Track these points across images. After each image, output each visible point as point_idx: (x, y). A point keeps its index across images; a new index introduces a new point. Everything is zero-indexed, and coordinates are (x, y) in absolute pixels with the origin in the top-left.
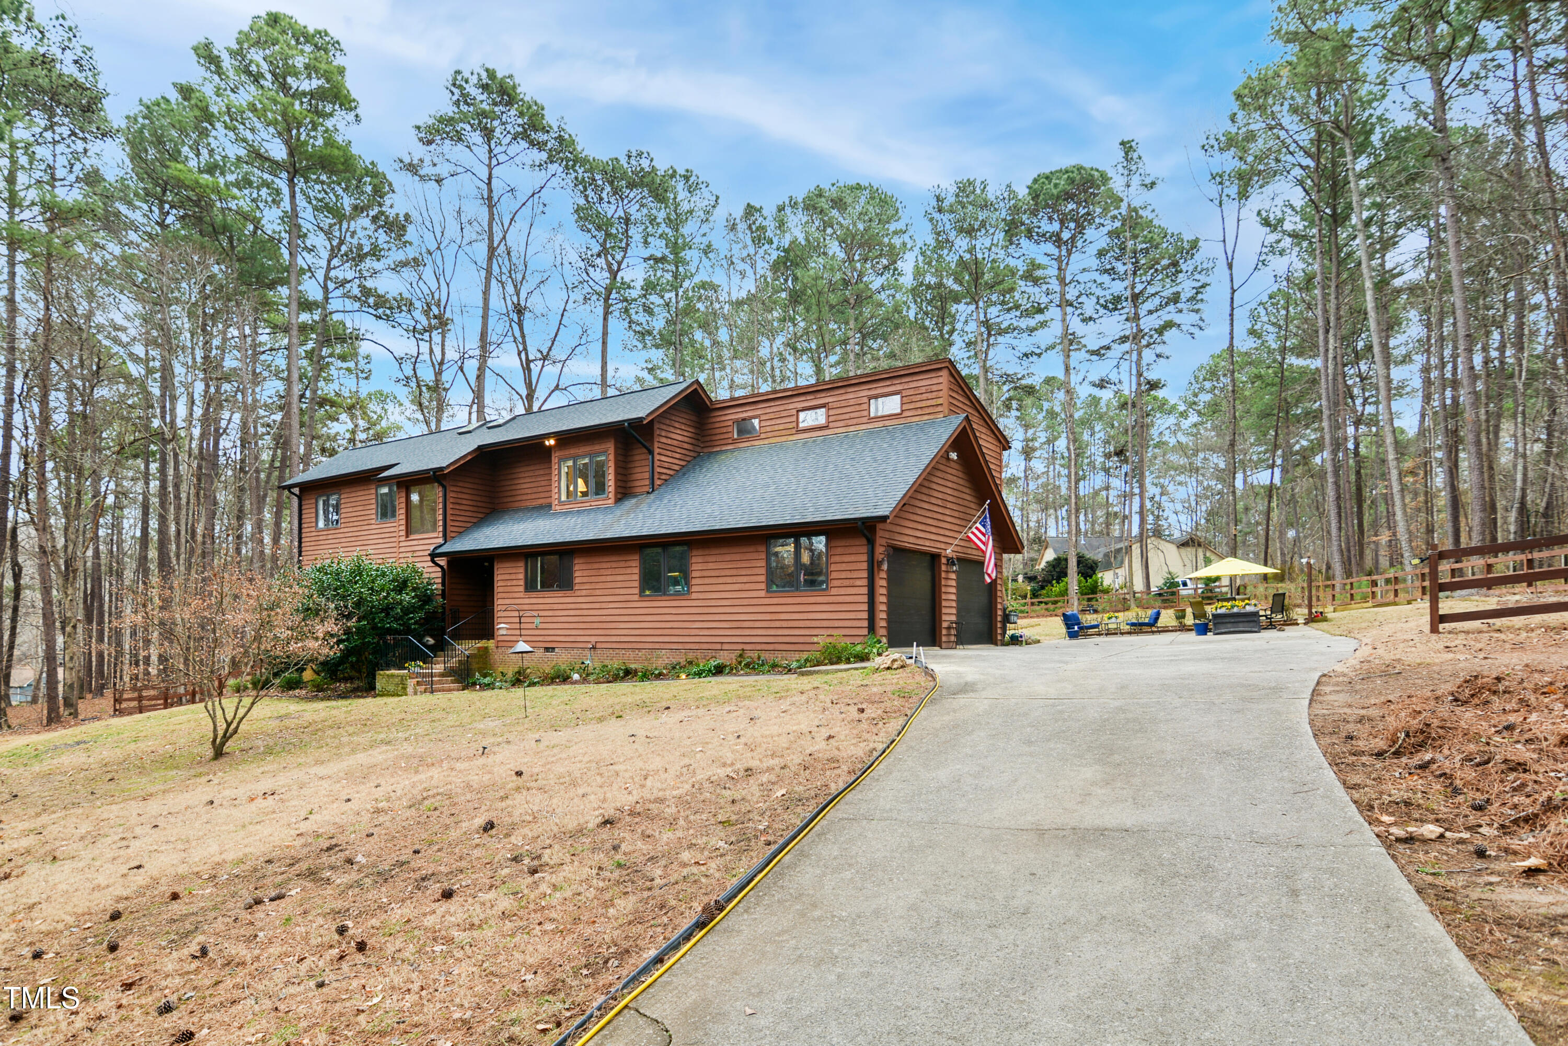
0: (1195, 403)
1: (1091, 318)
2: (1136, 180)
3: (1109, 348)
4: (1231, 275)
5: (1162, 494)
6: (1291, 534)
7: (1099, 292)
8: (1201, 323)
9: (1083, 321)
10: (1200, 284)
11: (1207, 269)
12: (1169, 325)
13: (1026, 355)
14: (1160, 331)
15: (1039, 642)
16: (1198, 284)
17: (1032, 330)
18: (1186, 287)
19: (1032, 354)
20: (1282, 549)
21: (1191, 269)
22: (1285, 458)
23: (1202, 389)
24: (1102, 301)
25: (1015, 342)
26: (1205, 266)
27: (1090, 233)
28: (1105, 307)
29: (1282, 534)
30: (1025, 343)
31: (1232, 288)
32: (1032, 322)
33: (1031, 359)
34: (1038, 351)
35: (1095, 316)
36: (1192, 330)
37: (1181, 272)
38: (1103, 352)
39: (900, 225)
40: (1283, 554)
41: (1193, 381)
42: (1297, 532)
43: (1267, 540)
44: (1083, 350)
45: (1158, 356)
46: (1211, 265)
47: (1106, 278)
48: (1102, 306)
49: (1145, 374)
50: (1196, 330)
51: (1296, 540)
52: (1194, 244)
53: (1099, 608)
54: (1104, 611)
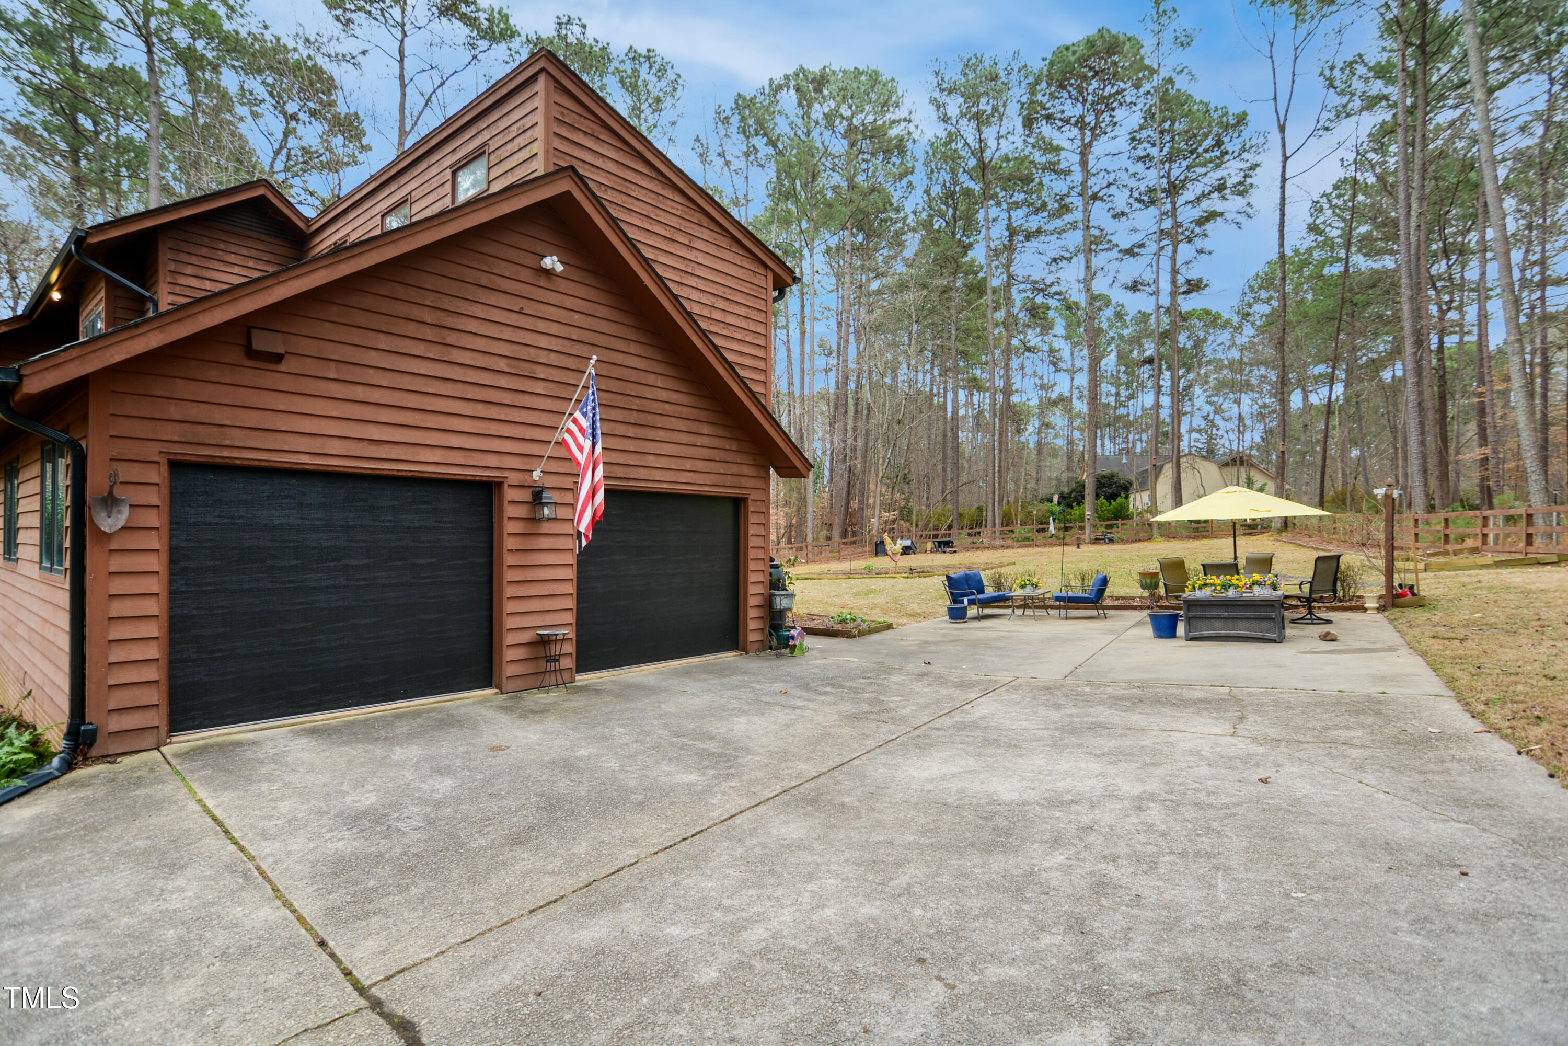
0: (1248, 314)
1: (1123, 214)
2: (1167, 37)
3: (1142, 246)
4: (1283, 139)
5: (1216, 412)
6: (1355, 453)
7: (1132, 183)
8: (1248, 210)
9: (1114, 217)
10: (1248, 165)
11: (1257, 146)
12: (1212, 216)
13: (1055, 260)
14: (1200, 222)
15: (889, 627)
16: (1246, 165)
17: (1060, 232)
18: (1232, 171)
19: (1062, 258)
20: (1343, 469)
21: (1238, 148)
22: (1349, 372)
23: (1257, 300)
24: (1136, 194)
25: (1042, 247)
26: (1254, 142)
27: (1120, 114)
28: (1140, 201)
29: (1344, 452)
30: (1052, 246)
31: (1284, 154)
32: (1058, 223)
33: (1061, 265)
34: (1067, 255)
35: (1127, 210)
36: (1240, 218)
37: (1227, 153)
38: (1136, 250)
39: (901, 113)
40: (1344, 474)
41: (1247, 290)
42: (1362, 452)
43: (1324, 458)
44: (1116, 249)
45: (1200, 252)
46: (1262, 140)
47: (1140, 167)
48: (1136, 199)
49: (1183, 270)
50: (1242, 219)
51: (1361, 460)
52: (1241, 119)
53: (1116, 536)
54: (1122, 541)
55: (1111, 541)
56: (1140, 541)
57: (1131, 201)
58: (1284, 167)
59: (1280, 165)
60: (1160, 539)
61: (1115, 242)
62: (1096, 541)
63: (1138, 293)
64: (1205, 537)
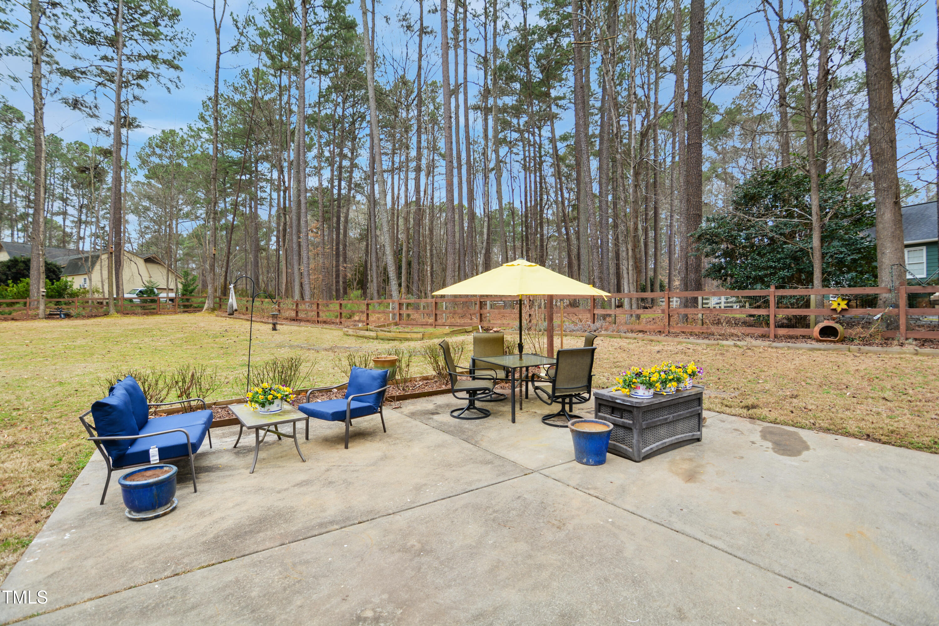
3: (83, 73)
4: (218, 39)
7: (77, 17)
9: (58, 36)
18: (164, 49)
21: (171, 34)
24: (80, 28)
28: (82, 35)
31: (219, 50)
35: (70, 37)
36: (169, 85)
50: (172, 87)
52: (176, 15)
53: (73, 312)
54: (79, 316)
55: (68, 316)
56: (96, 316)
57: (74, 31)
58: (218, 59)
59: (216, 56)
60: (116, 314)
61: (56, 58)
62: (50, 316)
63: (77, 110)
64: (156, 314)
